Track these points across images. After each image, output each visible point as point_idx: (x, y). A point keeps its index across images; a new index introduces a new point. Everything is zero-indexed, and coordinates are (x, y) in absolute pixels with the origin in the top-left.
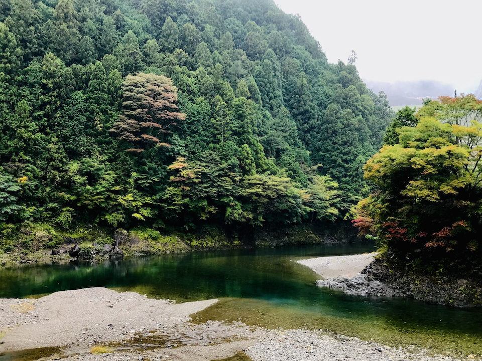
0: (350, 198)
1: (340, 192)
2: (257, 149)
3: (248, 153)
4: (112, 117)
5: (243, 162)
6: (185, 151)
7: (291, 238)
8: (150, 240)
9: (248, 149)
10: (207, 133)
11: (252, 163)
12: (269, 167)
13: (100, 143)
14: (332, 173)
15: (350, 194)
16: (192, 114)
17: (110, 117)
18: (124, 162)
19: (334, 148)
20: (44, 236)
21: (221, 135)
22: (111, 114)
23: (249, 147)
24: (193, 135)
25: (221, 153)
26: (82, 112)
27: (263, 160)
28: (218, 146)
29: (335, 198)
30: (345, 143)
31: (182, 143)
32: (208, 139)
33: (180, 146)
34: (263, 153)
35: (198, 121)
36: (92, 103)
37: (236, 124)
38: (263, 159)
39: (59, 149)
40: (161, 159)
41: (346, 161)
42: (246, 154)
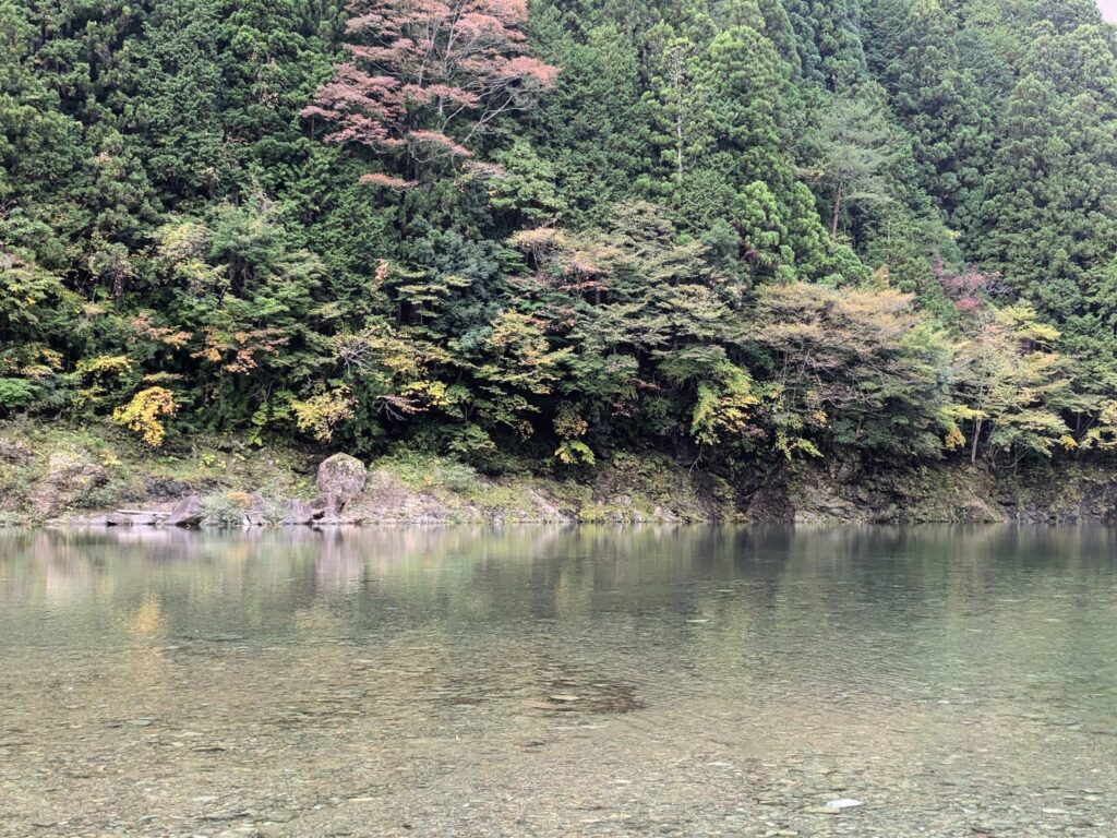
0: (1100, 379)
1: (1067, 360)
2: (795, 200)
3: (767, 209)
4: (309, 69)
5: (752, 241)
6: (557, 194)
7: (910, 509)
8: (442, 494)
9: (767, 196)
10: (626, 138)
11: (781, 243)
12: (839, 261)
13: (269, 159)
14: (1036, 297)
15: (1100, 368)
16: (578, 73)
17: (305, 68)
18: (351, 222)
19: (1039, 216)
20: (79, 471)
21: (676, 149)
22: (308, 59)
23: (771, 190)
24: (583, 145)
25: (676, 208)
26: (208, 51)
27: (817, 236)
28: (666, 186)
29: (1052, 379)
30: (1076, 203)
31: (546, 168)
32: (633, 160)
33: (539, 177)
34: (816, 215)
35: (597, 97)
36: (241, 22)
37: (724, 113)
38: (814, 233)
39: (129, 170)
40: (477, 217)
41: (1080, 260)
42: (761, 213)
